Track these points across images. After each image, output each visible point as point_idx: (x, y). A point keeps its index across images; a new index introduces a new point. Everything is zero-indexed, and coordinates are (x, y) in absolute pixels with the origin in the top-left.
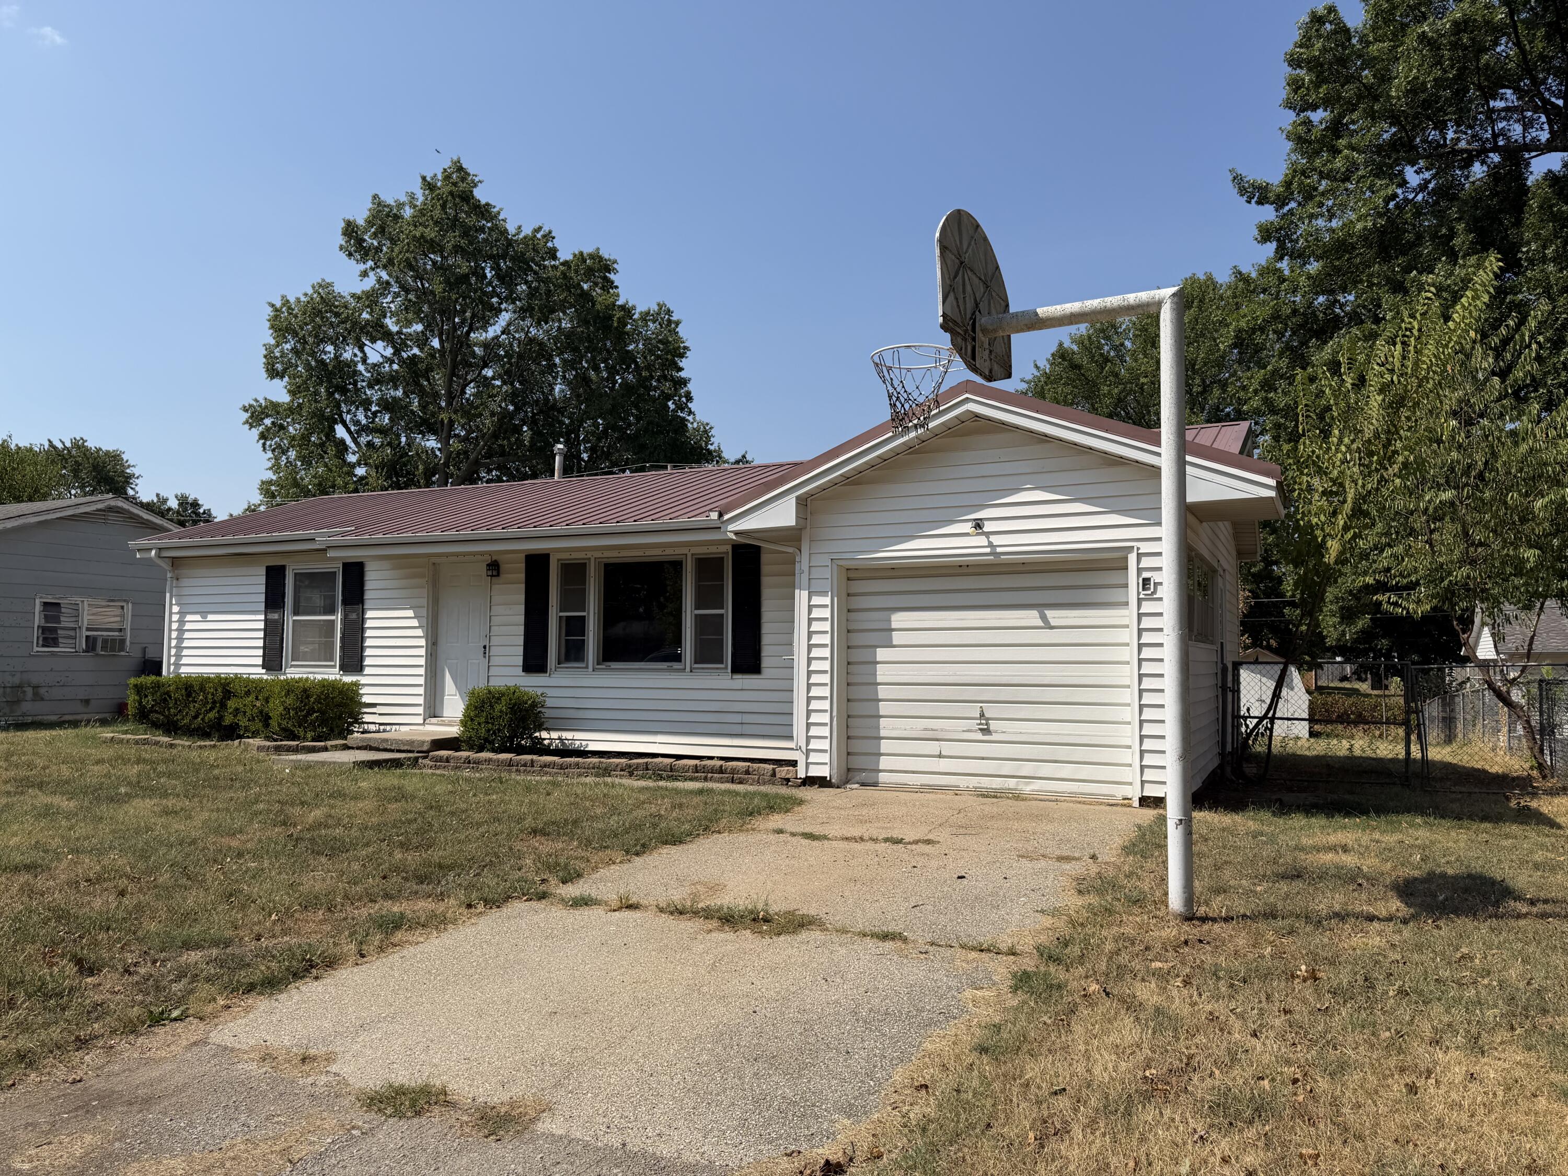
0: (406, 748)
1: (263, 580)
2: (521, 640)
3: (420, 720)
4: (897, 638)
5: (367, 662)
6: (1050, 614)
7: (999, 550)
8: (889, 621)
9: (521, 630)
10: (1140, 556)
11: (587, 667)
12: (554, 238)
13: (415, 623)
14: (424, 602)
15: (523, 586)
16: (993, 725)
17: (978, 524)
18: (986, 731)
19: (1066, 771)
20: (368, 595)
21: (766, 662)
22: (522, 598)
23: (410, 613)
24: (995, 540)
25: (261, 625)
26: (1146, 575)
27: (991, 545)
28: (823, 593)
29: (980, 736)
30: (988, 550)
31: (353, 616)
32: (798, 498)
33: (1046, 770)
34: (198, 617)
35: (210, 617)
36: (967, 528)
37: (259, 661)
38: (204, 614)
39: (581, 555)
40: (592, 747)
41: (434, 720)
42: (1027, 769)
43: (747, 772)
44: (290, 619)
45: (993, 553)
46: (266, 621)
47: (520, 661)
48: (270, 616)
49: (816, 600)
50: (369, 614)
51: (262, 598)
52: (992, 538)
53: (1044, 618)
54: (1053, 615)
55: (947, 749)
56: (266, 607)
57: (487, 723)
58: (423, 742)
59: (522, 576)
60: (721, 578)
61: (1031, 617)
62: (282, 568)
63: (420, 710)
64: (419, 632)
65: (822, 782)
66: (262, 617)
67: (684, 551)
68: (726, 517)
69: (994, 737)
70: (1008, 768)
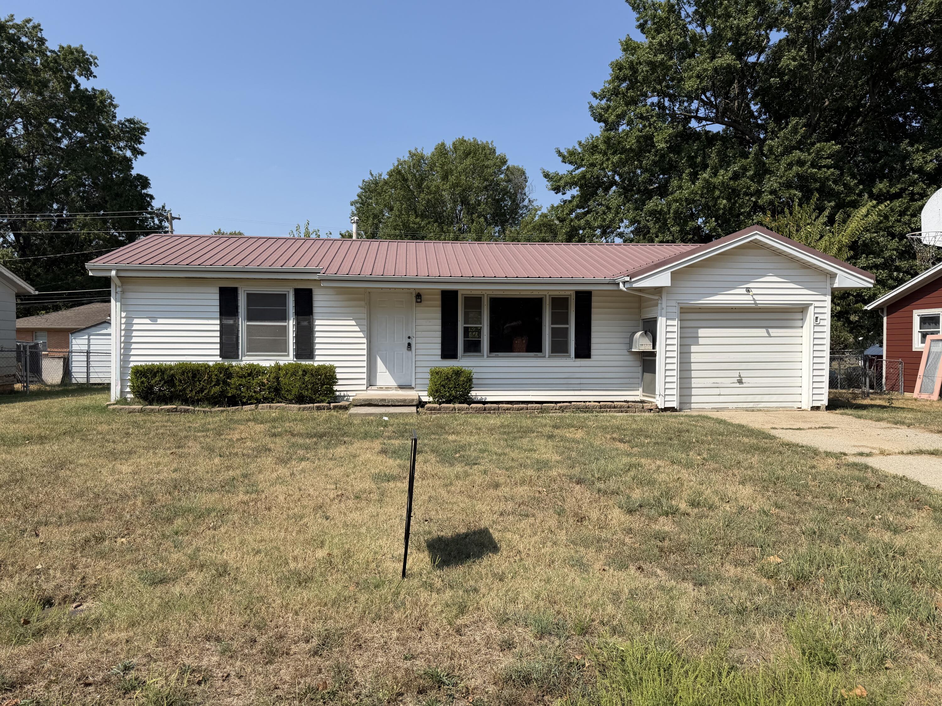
0: (400, 404)
1: (217, 297)
2: (439, 340)
3: (364, 388)
4: (701, 341)
5: (317, 352)
6: (771, 330)
7: (758, 302)
8: (698, 333)
9: (439, 334)
10: (815, 307)
11: (483, 356)
12: (42, 30)
13: (357, 329)
14: (365, 316)
15: (439, 310)
16: (744, 380)
17: (748, 290)
18: (740, 382)
19: (774, 398)
20: (315, 310)
21: (593, 352)
22: (439, 315)
23: (353, 323)
24: (756, 297)
25: (218, 328)
26: (816, 315)
27: (754, 300)
28: (673, 319)
29: (738, 385)
30: (753, 302)
31: (305, 323)
32: (672, 273)
33: (766, 398)
34: (148, 321)
35: (160, 321)
36: (744, 291)
37: (218, 352)
38: (154, 319)
39: (480, 293)
40: (489, 399)
41: (373, 388)
42: (758, 398)
43: (628, 407)
44: (243, 325)
45: (755, 304)
46: (221, 325)
47: (439, 352)
48: (226, 322)
49: (669, 322)
50: (317, 322)
51: (217, 309)
52: (754, 297)
53: (768, 332)
54: (772, 331)
55: (723, 391)
56: (220, 315)
57: (455, 387)
58: (413, 400)
59: (439, 303)
60: (567, 308)
61: (763, 332)
62: (235, 291)
63: (365, 382)
64: (361, 334)
65: (673, 409)
66: (218, 322)
67: (545, 293)
68: (633, 280)
69: (744, 385)
70: (750, 398)
